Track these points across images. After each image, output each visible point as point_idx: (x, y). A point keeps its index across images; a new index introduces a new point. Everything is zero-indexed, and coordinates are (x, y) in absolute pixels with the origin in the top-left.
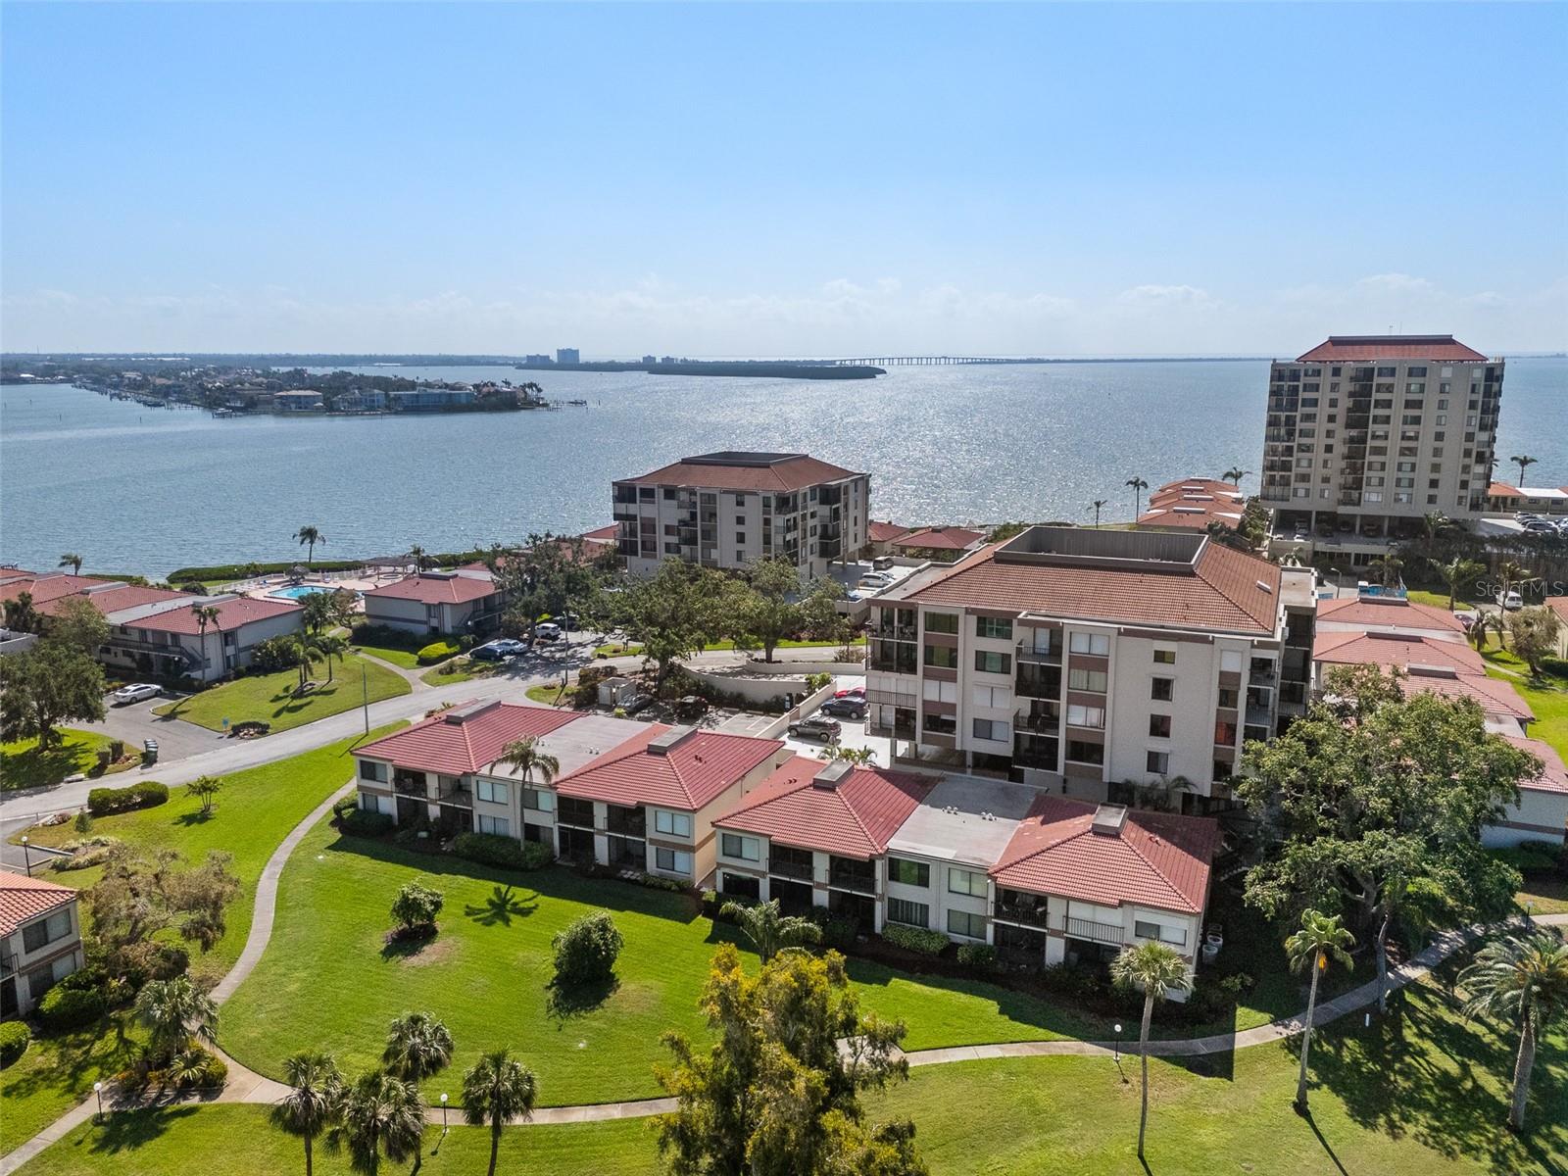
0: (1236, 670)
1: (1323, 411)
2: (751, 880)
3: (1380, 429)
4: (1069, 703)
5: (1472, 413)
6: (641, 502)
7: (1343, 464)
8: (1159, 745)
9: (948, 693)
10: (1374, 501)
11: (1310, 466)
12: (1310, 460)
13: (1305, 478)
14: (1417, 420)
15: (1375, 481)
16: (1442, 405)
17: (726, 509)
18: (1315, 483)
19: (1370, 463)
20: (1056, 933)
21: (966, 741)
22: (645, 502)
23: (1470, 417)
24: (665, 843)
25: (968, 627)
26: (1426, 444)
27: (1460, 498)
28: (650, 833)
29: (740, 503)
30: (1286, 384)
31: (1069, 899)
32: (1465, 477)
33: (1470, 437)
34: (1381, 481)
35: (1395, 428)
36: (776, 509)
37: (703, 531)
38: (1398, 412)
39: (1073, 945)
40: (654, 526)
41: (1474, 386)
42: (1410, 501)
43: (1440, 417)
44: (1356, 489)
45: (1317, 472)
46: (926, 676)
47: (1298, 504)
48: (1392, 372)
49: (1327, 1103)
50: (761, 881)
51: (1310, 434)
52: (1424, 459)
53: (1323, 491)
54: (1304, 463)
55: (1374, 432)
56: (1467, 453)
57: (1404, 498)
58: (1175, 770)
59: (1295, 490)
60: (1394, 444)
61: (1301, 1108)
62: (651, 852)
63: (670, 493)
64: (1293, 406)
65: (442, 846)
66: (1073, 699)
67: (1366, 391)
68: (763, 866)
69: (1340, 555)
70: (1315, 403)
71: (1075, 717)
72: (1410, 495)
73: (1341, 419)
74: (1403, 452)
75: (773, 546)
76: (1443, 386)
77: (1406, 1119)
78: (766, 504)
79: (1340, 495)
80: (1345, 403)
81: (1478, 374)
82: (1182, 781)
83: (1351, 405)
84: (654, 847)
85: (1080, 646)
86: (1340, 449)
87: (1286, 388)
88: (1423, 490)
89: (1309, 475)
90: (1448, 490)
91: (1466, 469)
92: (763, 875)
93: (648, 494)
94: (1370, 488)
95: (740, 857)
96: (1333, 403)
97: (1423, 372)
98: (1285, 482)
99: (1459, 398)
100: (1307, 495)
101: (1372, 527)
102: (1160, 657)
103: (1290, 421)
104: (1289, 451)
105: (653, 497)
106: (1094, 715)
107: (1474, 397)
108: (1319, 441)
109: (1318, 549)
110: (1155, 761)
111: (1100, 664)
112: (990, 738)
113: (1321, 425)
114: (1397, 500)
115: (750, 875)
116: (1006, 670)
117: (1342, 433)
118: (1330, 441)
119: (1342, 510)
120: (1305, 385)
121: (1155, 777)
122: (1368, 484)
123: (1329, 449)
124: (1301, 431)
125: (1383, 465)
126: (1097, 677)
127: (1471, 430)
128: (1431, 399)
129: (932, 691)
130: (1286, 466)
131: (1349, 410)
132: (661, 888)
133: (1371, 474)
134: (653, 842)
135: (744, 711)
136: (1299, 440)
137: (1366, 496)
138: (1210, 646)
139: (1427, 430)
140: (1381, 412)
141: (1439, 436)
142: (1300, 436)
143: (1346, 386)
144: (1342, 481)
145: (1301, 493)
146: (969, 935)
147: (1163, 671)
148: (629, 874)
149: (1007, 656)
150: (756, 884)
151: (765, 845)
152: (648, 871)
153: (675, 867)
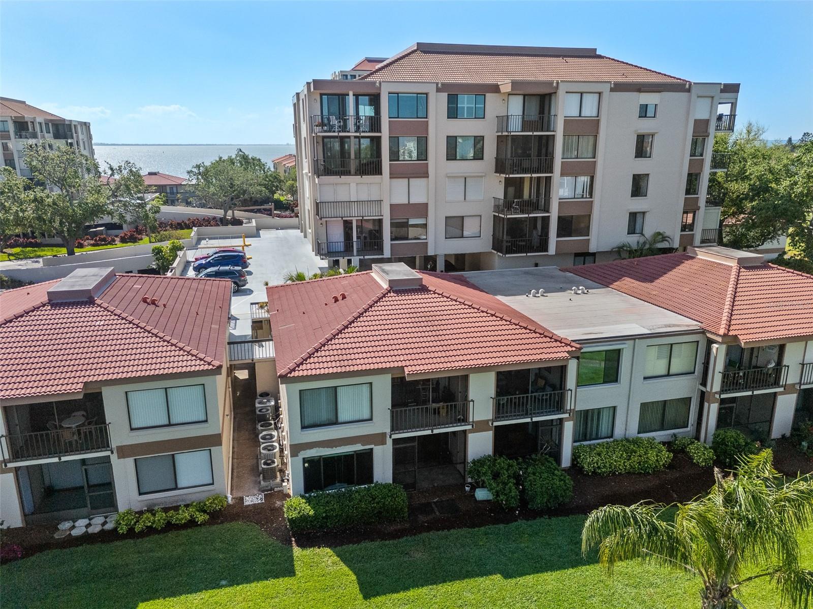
8: (638, 204)
9: (419, 192)
21: (437, 242)
24: (156, 447)
25: (438, 104)
28: (119, 436)
46: (393, 176)
50: (377, 450)
58: (650, 227)
62: (123, 471)
66: (565, 170)
68: (382, 423)
84: (130, 461)
85: (572, 110)
92: (380, 439)
95: (335, 422)
102: (644, 111)
111: (591, 126)
112: (463, 236)
115: (359, 447)
116: (479, 155)
129: (401, 192)
134: (123, 452)
138: (686, 94)
146: (662, 428)
147: (646, 126)
148: (80, 527)
149: (482, 138)
150: (366, 458)
151: (383, 388)
152: (122, 507)
153: (182, 483)
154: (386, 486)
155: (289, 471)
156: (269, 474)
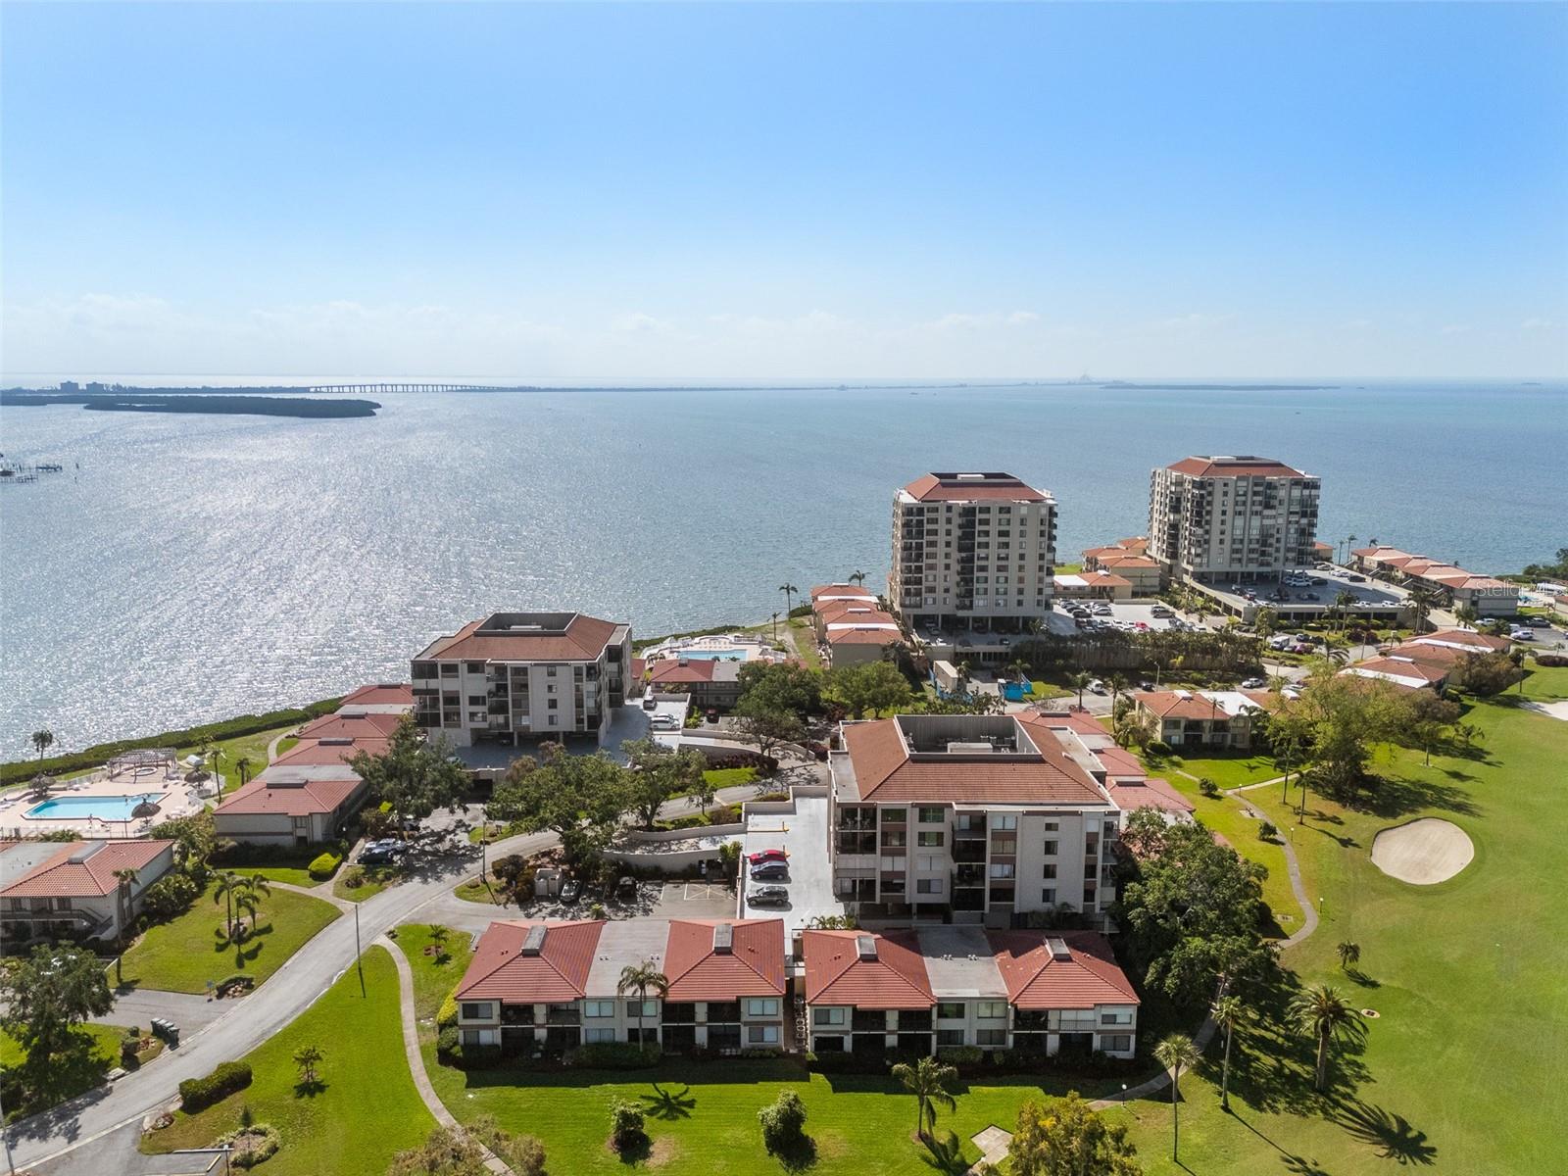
0: (1095, 830)
1: (941, 538)
2: (838, 1038)
3: (982, 552)
4: (992, 863)
5: (1042, 539)
6: (443, 677)
7: (958, 578)
8: (1049, 884)
9: (899, 864)
10: (982, 606)
11: (935, 580)
12: (935, 576)
13: (932, 590)
14: (1006, 545)
15: (982, 591)
16: (1022, 534)
17: (537, 681)
18: (940, 594)
19: (978, 578)
20: (1054, 1032)
21: (912, 896)
22: (447, 677)
23: (1041, 543)
24: (757, 1023)
25: (913, 816)
26: (1013, 563)
27: (1038, 601)
28: (744, 1018)
29: (552, 674)
30: (915, 519)
31: (1061, 1009)
32: (1040, 586)
33: (1042, 557)
34: (986, 591)
35: (993, 551)
36: (587, 676)
37: (513, 700)
38: (994, 540)
39: (1065, 1038)
40: (458, 698)
41: (1042, 520)
42: (1006, 605)
43: (1021, 543)
44: (968, 597)
45: (940, 585)
46: (883, 854)
47: (926, 610)
48: (987, 510)
49: (1237, 1103)
50: (846, 1037)
51: (933, 556)
52: (1013, 573)
53: (945, 599)
54: (931, 578)
55: (978, 555)
56: (1041, 568)
57: (1001, 602)
58: (1059, 899)
59: (926, 599)
60: (992, 563)
61: (1226, 1109)
62: (745, 1031)
63: (475, 667)
64: (920, 534)
65: (561, 1062)
66: (994, 861)
67: (971, 524)
68: (848, 1026)
69: (973, 654)
70: (935, 532)
71: (994, 871)
72: (1006, 600)
73: (955, 545)
74: (1000, 569)
75: (585, 709)
76: (1022, 520)
77: (1274, 1101)
78: (578, 672)
79: (957, 602)
80: (956, 532)
81: (1044, 511)
82: (1065, 905)
83: (960, 534)
84: (748, 1028)
85: (998, 825)
86: (956, 567)
87: (914, 522)
88: (1014, 597)
89: (935, 588)
90: (1030, 596)
91: (1041, 580)
92: (847, 1033)
93: (450, 669)
94: (979, 597)
95: (828, 1023)
96: (948, 533)
97: (1008, 510)
98: (918, 593)
99: (1033, 528)
100: (934, 603)
101: (981, 625)
102: (1049, 827)
103: (920, 547)
104: (919, 569)
105: (457, 671)
106: (1007, 869)
107: (1043, 528)
108: (941, 561)
109: (958, 651)
110: (1047, 895)
111: (1011, 836)
112: (929, 892)
113: (941, 549)
114: (998, 604)
115: (837, 1035)
116: (940, 843)
117: (956, 555)
118: (947, 561)
119: (961, 613)
120: (928, 519)
121: (1048, 905)
122: (977, 593)
123: (947, 567)
124: (927, 554)
125: (986, 578)
126: (1009, 844)
127: (1042, 552)
128: (1015, 528)
129: (888, 864)
130: (919, 582)
131: (960, 538)
132: (762, 1057)
133: (978, 586)
134: (746, 1024)
135: (667, 882)
136: (926, 561)
137: (976, 602)
138: (1080, 817)
139: (1014, 552)
140: (983, 539)
141: (1022, 557)
142: (927, 558)
143: (957, 520)
144: (958, 592)
145: (930, 601)
146: (991, 1044)
147: (1051, 835)
148: (728, 1052)
149: (942, 833)
150: (841, 1040)
151: (849, 1012)
152: (742, 1046)
153: (765, 1040)
154: (848, 1053)
155: (809, 1041)
156: (800, 1041)
